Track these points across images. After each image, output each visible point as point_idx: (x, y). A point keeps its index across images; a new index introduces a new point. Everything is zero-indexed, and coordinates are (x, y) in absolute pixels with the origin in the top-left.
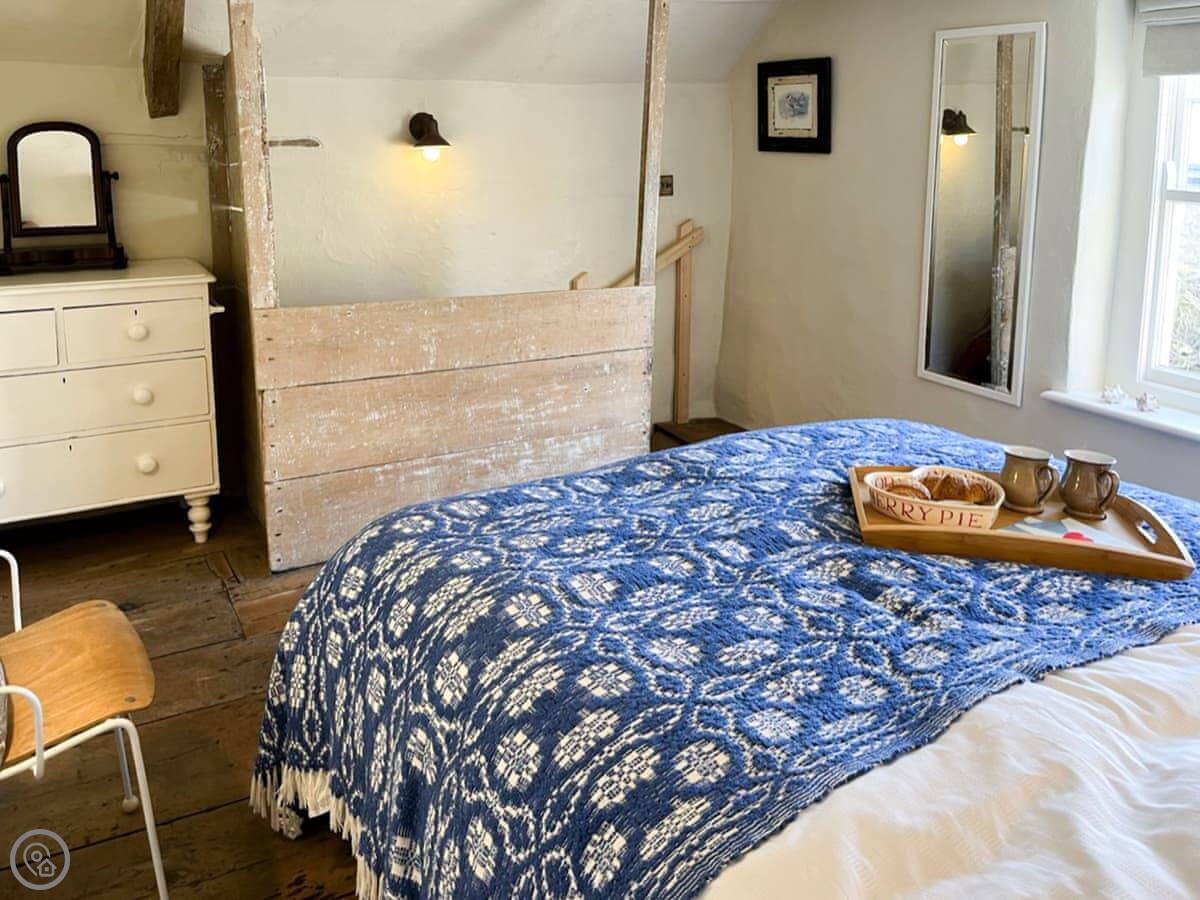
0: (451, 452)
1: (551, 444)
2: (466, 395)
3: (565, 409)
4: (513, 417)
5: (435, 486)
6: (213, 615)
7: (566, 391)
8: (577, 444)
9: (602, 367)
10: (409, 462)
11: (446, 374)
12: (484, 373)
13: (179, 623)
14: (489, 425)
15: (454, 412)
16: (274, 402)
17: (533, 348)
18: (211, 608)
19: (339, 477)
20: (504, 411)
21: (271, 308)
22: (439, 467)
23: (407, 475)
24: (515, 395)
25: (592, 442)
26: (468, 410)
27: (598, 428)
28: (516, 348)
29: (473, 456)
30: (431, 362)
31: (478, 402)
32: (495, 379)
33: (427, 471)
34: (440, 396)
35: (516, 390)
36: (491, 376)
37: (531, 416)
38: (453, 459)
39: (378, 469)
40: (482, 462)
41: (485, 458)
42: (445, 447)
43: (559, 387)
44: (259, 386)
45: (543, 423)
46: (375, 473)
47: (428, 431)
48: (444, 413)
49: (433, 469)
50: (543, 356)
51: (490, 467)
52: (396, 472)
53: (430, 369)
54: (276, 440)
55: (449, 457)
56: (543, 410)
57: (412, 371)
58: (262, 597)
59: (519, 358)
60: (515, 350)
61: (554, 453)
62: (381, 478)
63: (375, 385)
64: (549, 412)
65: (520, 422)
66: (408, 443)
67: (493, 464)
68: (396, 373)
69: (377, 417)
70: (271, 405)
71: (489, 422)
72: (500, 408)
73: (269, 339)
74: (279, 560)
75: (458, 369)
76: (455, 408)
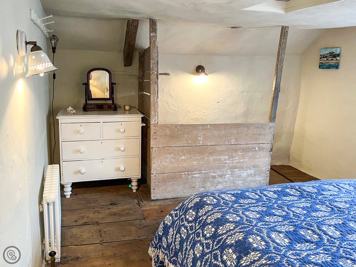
0: (205, 170)
1: (236, 171)
2: (211, 154)
3: (242, 161)
4: (225, 162)
5: (199, 180)
6: (136, 211)
7: (243, 155)
8: (245, 172)
9: (255, 148)
10: (192, 172)
11: (205, 147)
12: (217, 147)
13: (127, 211)
14: (217, 163)
15: (206, 158)
16: (155, 151)
17: (233, 140)
18: (135, 208)
19: (172, 174)
20: (222, 159)
21: (156, 124)
22: (201, 174)
23: (191, 176)
24: (226, 155)
25: (250, 172)
26: (211, 158)
27: (252, 168)
28: (227, 140)
29: (212, 172)
30: (201, 143)
31: (214, 156)
32: (220, 149)
33: (197, 175)
34: (203, 153)
35: (226, 153)
36: (219, 148)
37: (231, 162)
38: (206, 172)
39: (183, 173)
40: (214, 174)
41: (215, 173)
42: (203, 169)
43: (240, 154)
44: (151, 146)
45: (235, 164)
46: (182, 174)
47: (198, 163)
48: (203, 158)
49: (199, 175)
50: (236, 143)
51: (217, 176)
52: (188, 174)
53: (201, 145)
54: (156, 162)
55: (204, 172)
56: (235, 160)
57: (195, 145)
58: (149, 207)
59: (228, 143)
60: (227, 141)
61: (237, 174)
62: (184, 176)
63: (184, 148)
64: (237, 161)
65: (227, 163)
66: (192, 167)
67: (218, 175)
68: (190, 145)
69: (184, 158)
70: (154, 151)
71: (217, 162)
72: (221, 158)
73: (155, 133)
74: (154, 197)
75: (209, 145)
76: (207, 157)
